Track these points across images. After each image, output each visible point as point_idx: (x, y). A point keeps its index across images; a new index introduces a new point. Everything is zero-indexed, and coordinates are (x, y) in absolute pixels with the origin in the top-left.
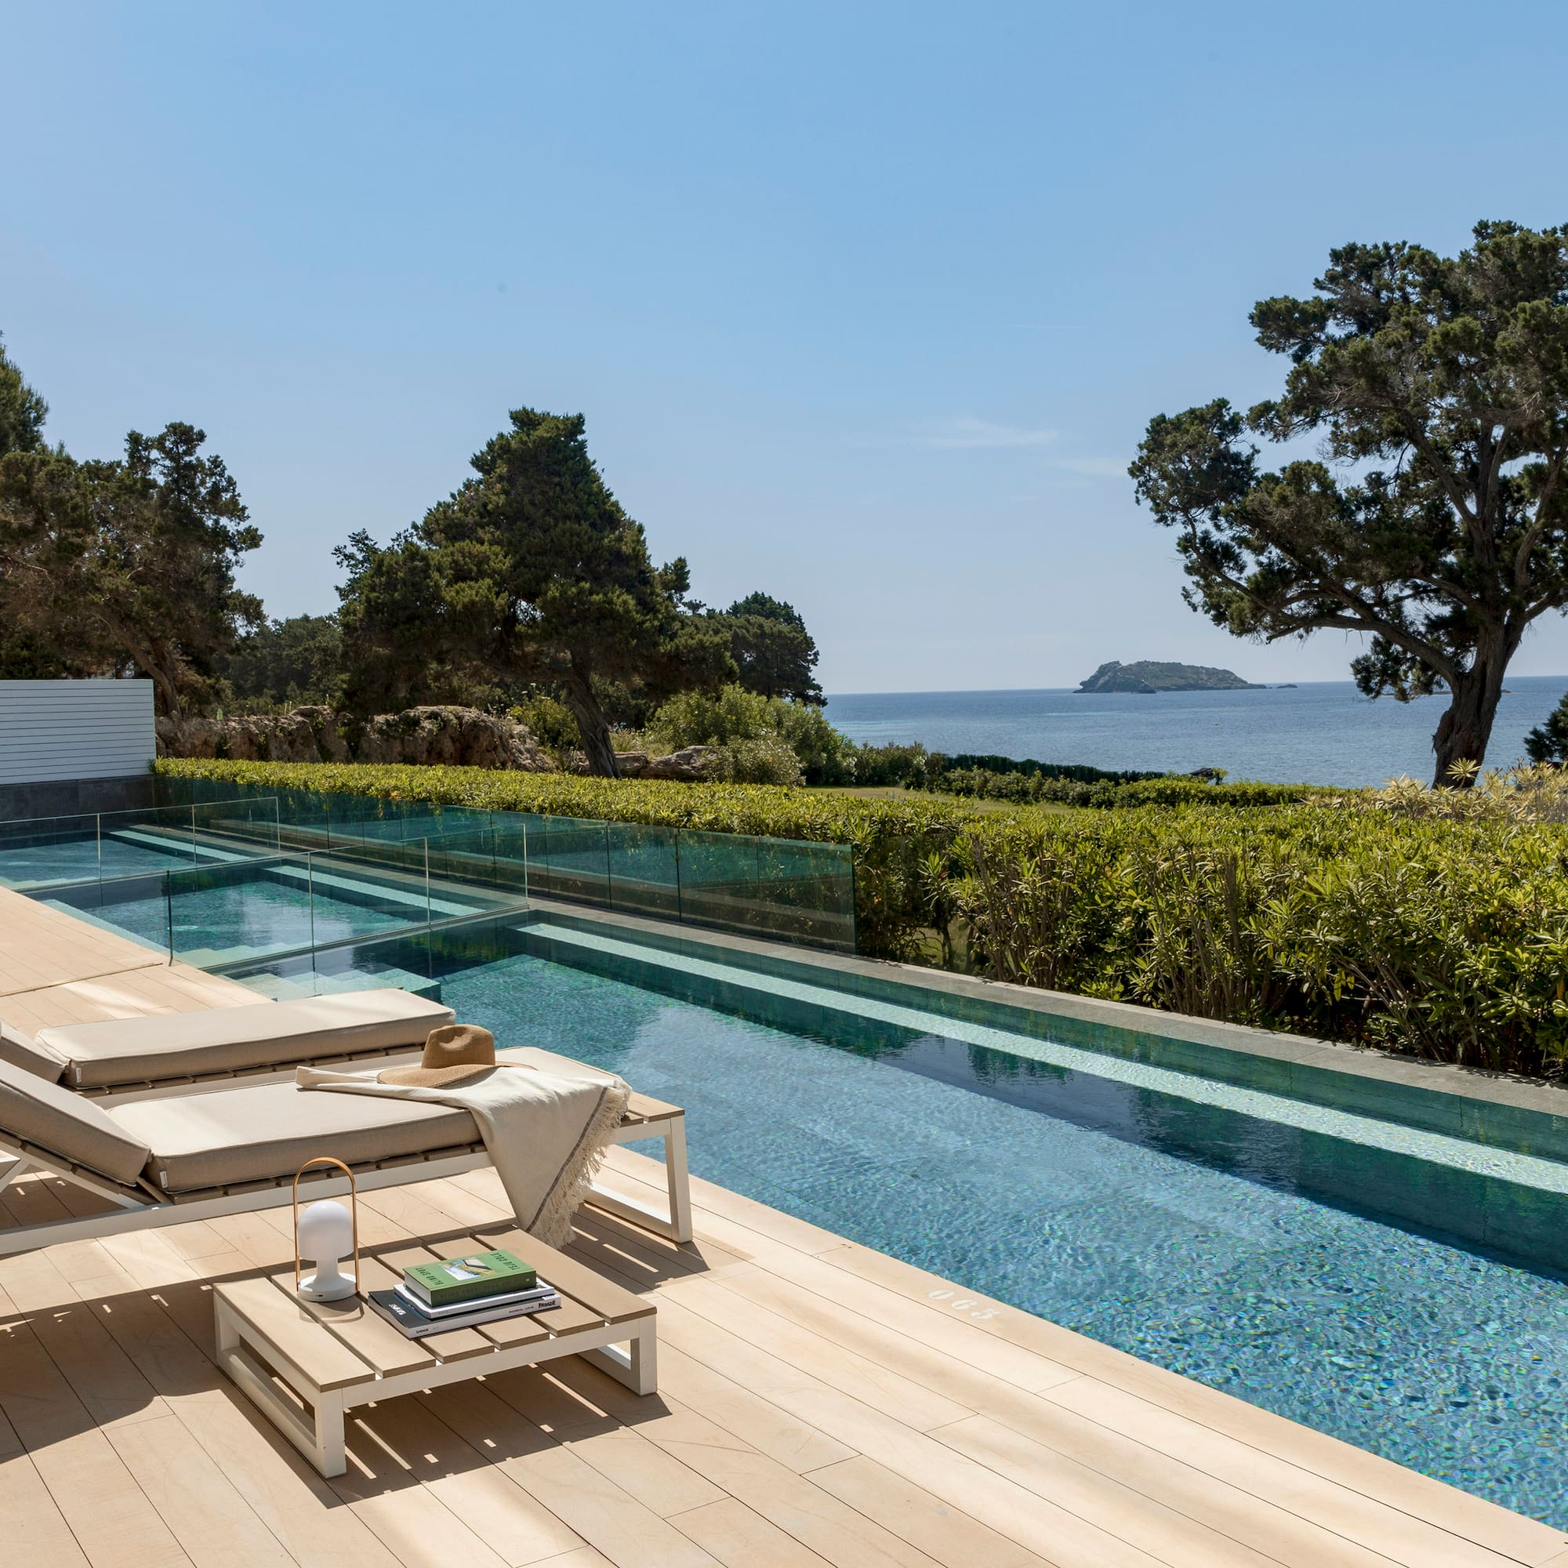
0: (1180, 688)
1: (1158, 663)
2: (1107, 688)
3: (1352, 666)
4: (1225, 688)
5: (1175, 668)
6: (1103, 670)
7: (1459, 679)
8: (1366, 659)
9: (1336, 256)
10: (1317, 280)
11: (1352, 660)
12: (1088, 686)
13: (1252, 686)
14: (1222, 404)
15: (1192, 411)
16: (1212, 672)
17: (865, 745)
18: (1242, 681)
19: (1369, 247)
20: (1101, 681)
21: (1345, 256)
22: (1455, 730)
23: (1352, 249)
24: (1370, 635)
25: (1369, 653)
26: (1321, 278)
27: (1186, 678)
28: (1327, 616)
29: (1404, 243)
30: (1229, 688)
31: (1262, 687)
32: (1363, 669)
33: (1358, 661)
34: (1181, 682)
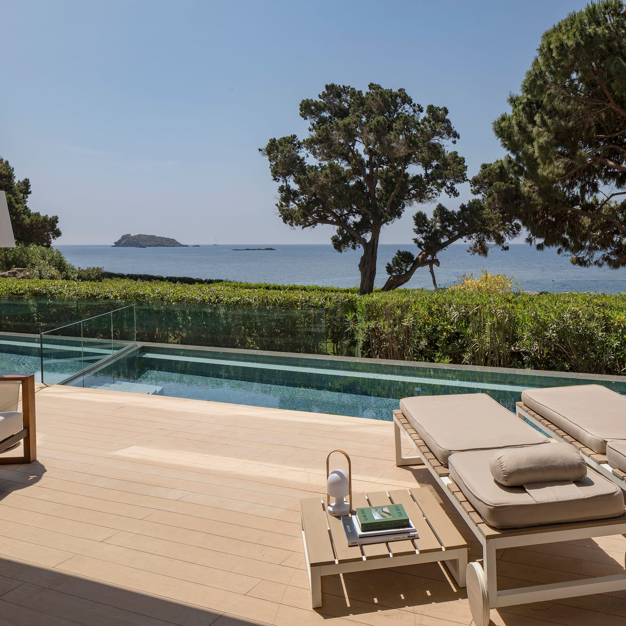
0: (155, 246)
1: (146, 235)
2: (125, 245)
3: (332, 239)
4: (173, 246)
5: (153, 237)
6: (124, 237)
7: (366, 245)
8: (336, 236)
9: (327, 87)
10: (319, 95)
11: (331, 237)
12: (117, 244)
13: (183, 246)
14: (295, 136)
15: (284, 138)
16: (168, 240)
17: (79, 268)
18: (179, 243)
19: (338, 86)
20: (123, 242)
21: (331, 88)
22: (366, 263)
23: (333, 86)
24: (337, 227)
25: (337, 234)
26: (321, 94)
27: (157, 242)
28: (323, 220)
29: (349, 86)
30: (174, 246)
31: (187, 246)
32: (335, 239)
33: (333, 237)
34: (156, 243)
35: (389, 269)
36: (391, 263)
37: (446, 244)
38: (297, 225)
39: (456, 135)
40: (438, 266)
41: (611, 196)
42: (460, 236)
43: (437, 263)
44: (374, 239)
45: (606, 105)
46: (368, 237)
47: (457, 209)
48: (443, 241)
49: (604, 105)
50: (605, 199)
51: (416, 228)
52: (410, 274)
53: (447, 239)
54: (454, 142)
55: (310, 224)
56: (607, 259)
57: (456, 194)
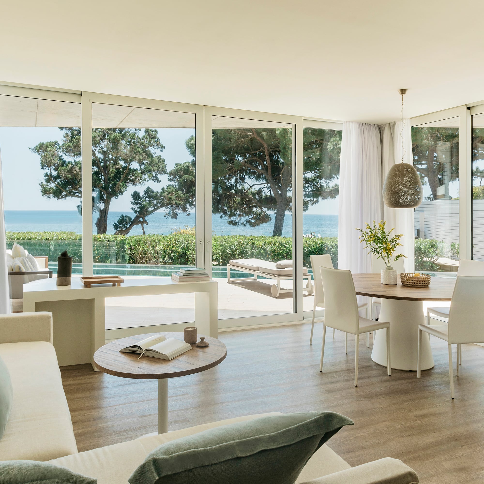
7: (100, 211)
14: (57, 142)
15: (49, 143)
22: (101, 223)
25: (81, 204)
28: (72, 194)
32: (79, 207)
33: (78, 205)
35: (116, 227)
36: (117, 223)
37: (152, 211)
39: (163, 147)
41: (253, 186)
42: (161, 207)
43: (146, 222)
44: (106, 208)
45: (252, 135)
46: (102, 206)
47: (160, 191)
48: (150, 209)
49: (250, 135)
50: (249, 187)
51: (133, 201)
52: (129, 230)
53: (153, 208)
54: (162, 151)
55: (62, 198)
56: (249, 222)
57: (159, 181)
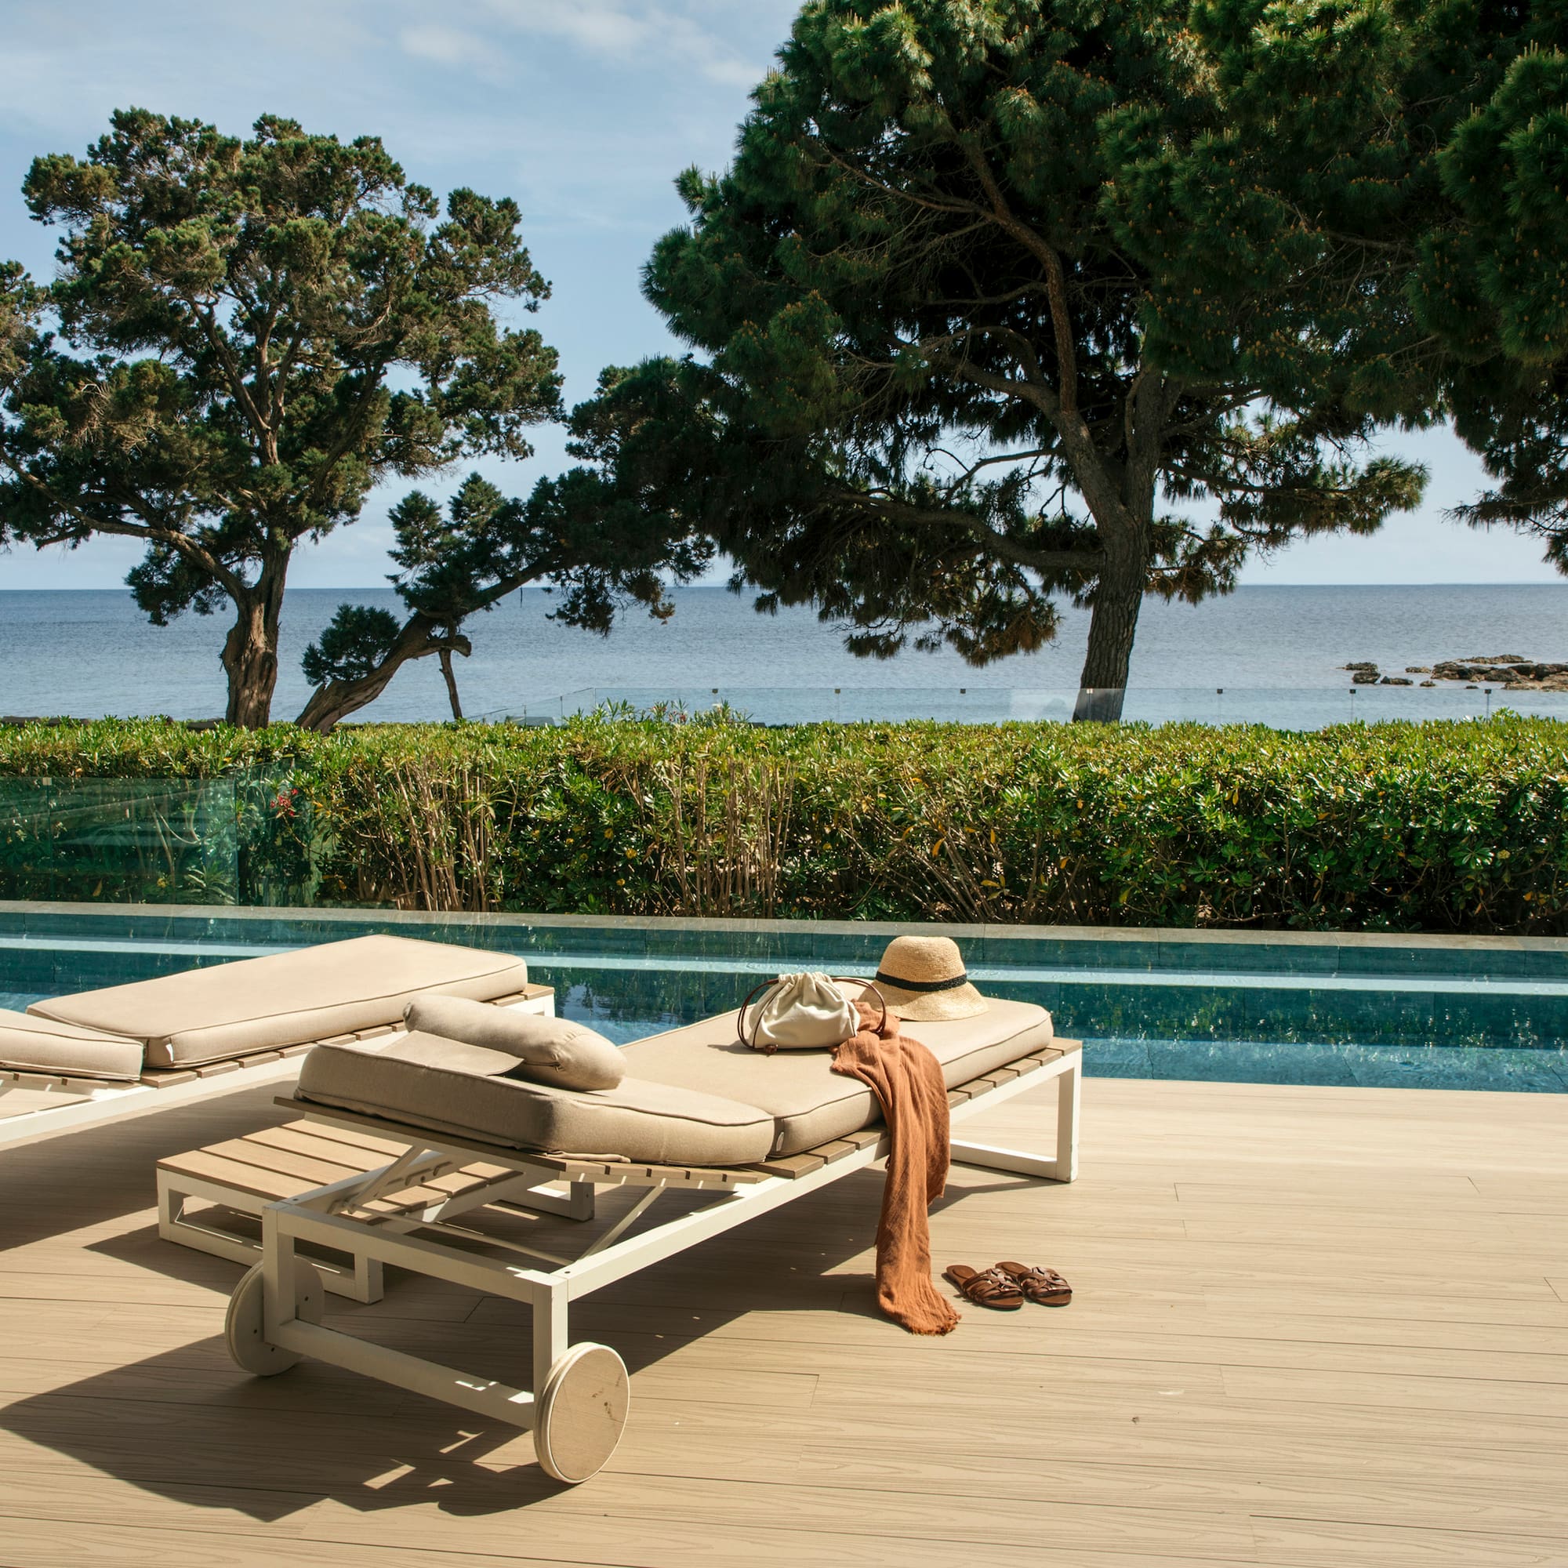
3: (128, 576)
7: (244, 596)
9: (117, 120)
10: (91, 145)
11: (128, 570)
24: (146, 544)
26: (97, 144)
28: (108, 522)
32: (138, 579)
33: (134, 571)
35: (314, 665)
36: (318, 646)
37: (495, 593)
38: (20, 537)
39: (539, 287)
40: (467, 654)
41: (978, 466)
42: (534, 572)
43: (465, 647)
44: (272, 580)
45: (983, 213)
46: (253, 572)
47: (525, 496)
48: (484, 584)
49: (976, 216)
50: (961, 473)
51: (398, 548)
52: (381, 680)
53: (495, 581)
54: (532, 308)
55: (63, 535)
56: (955, 636)
57: (523, 451)
